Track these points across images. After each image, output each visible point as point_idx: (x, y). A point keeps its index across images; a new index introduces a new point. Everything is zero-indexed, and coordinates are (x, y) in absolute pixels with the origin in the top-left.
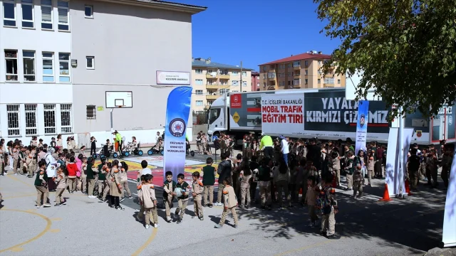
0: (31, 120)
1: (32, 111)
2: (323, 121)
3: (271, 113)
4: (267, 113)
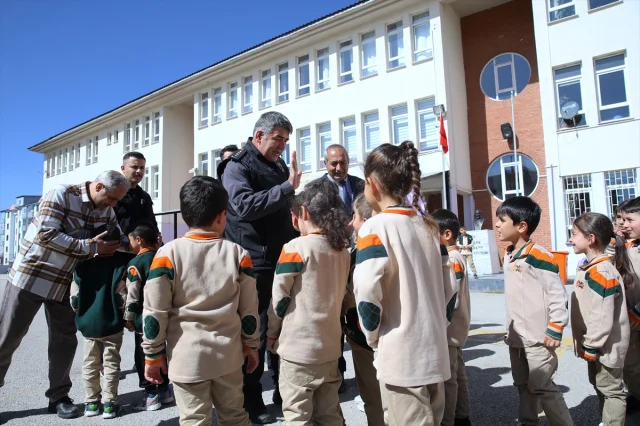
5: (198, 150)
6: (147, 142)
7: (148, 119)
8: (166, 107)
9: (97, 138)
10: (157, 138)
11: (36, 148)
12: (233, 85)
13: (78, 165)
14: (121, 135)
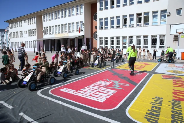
0: (146, 42)
1: (147, 39)
5: (44, 26)
6: (33, 23)
7: (33, 18)
8: (36, 16)
9: (21, 21)
10: (35, 23)
11: (6, 21)
12: (50, 13)
13: (17, 27)
14: (27, 21)
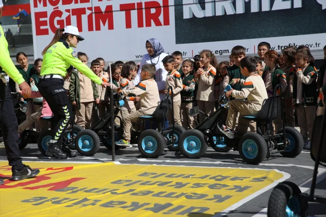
2: (240, 10)
3: (62, 7)
4: (50, 9)
